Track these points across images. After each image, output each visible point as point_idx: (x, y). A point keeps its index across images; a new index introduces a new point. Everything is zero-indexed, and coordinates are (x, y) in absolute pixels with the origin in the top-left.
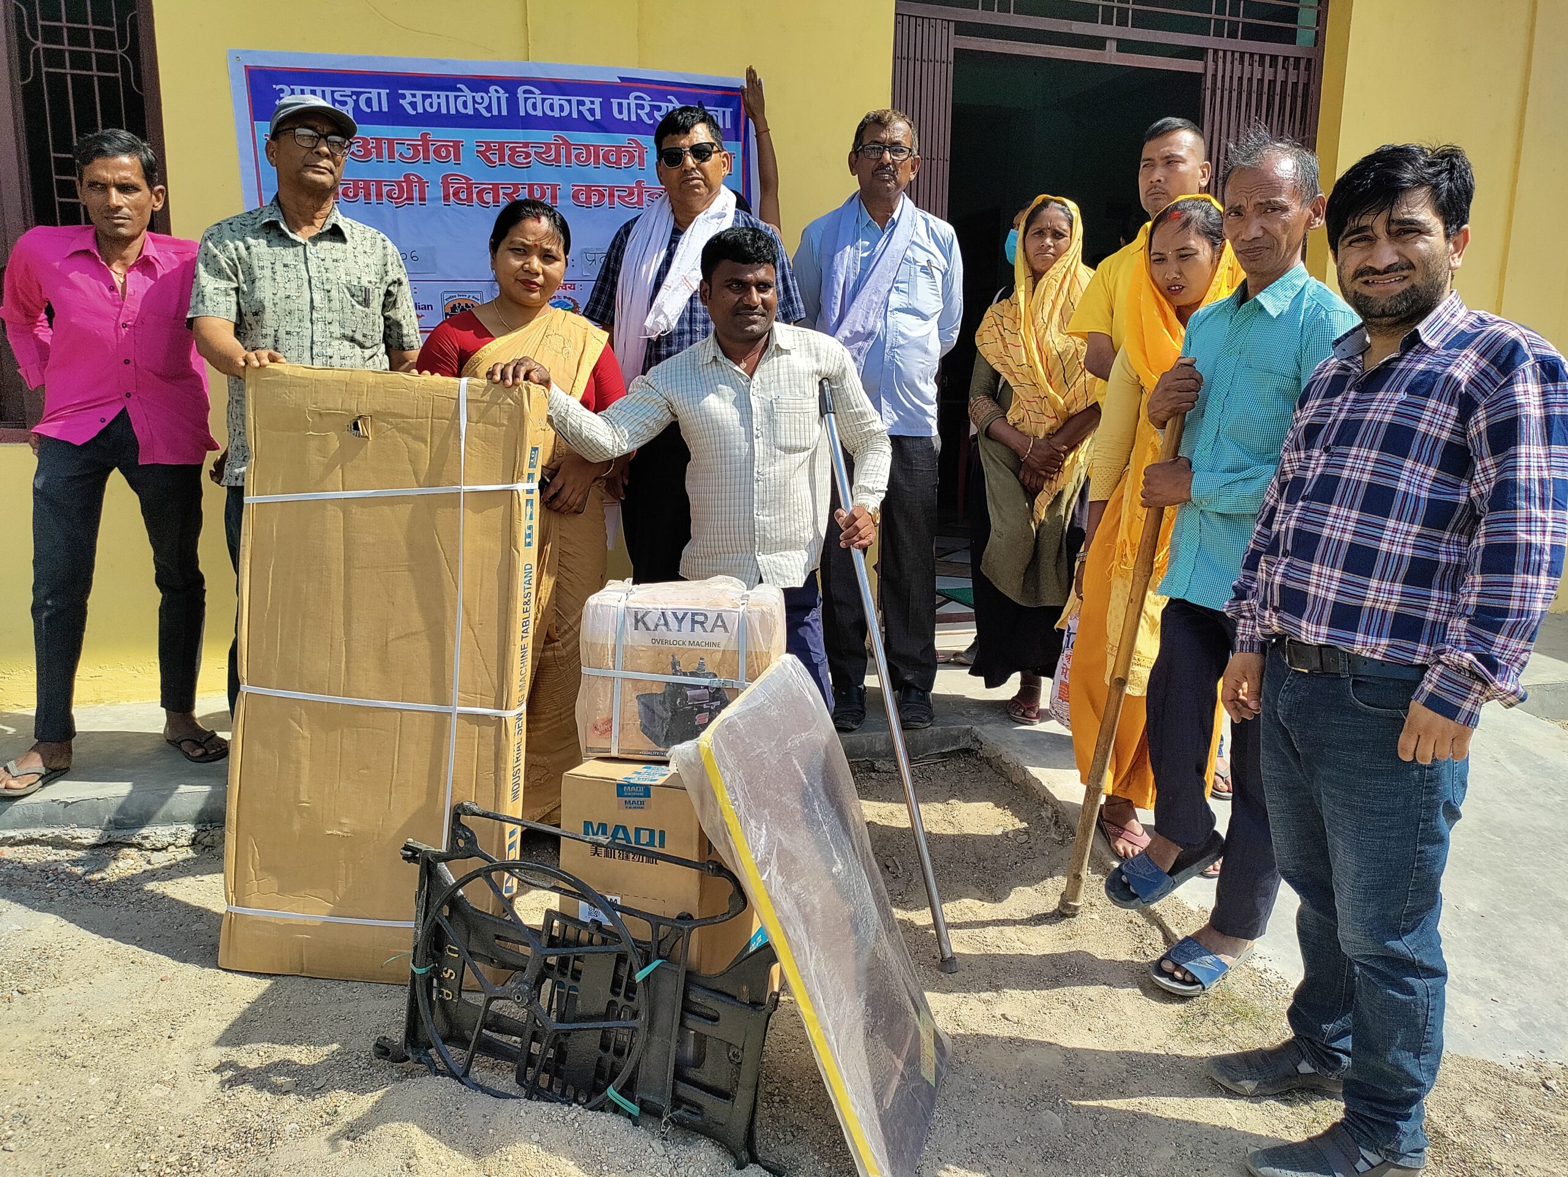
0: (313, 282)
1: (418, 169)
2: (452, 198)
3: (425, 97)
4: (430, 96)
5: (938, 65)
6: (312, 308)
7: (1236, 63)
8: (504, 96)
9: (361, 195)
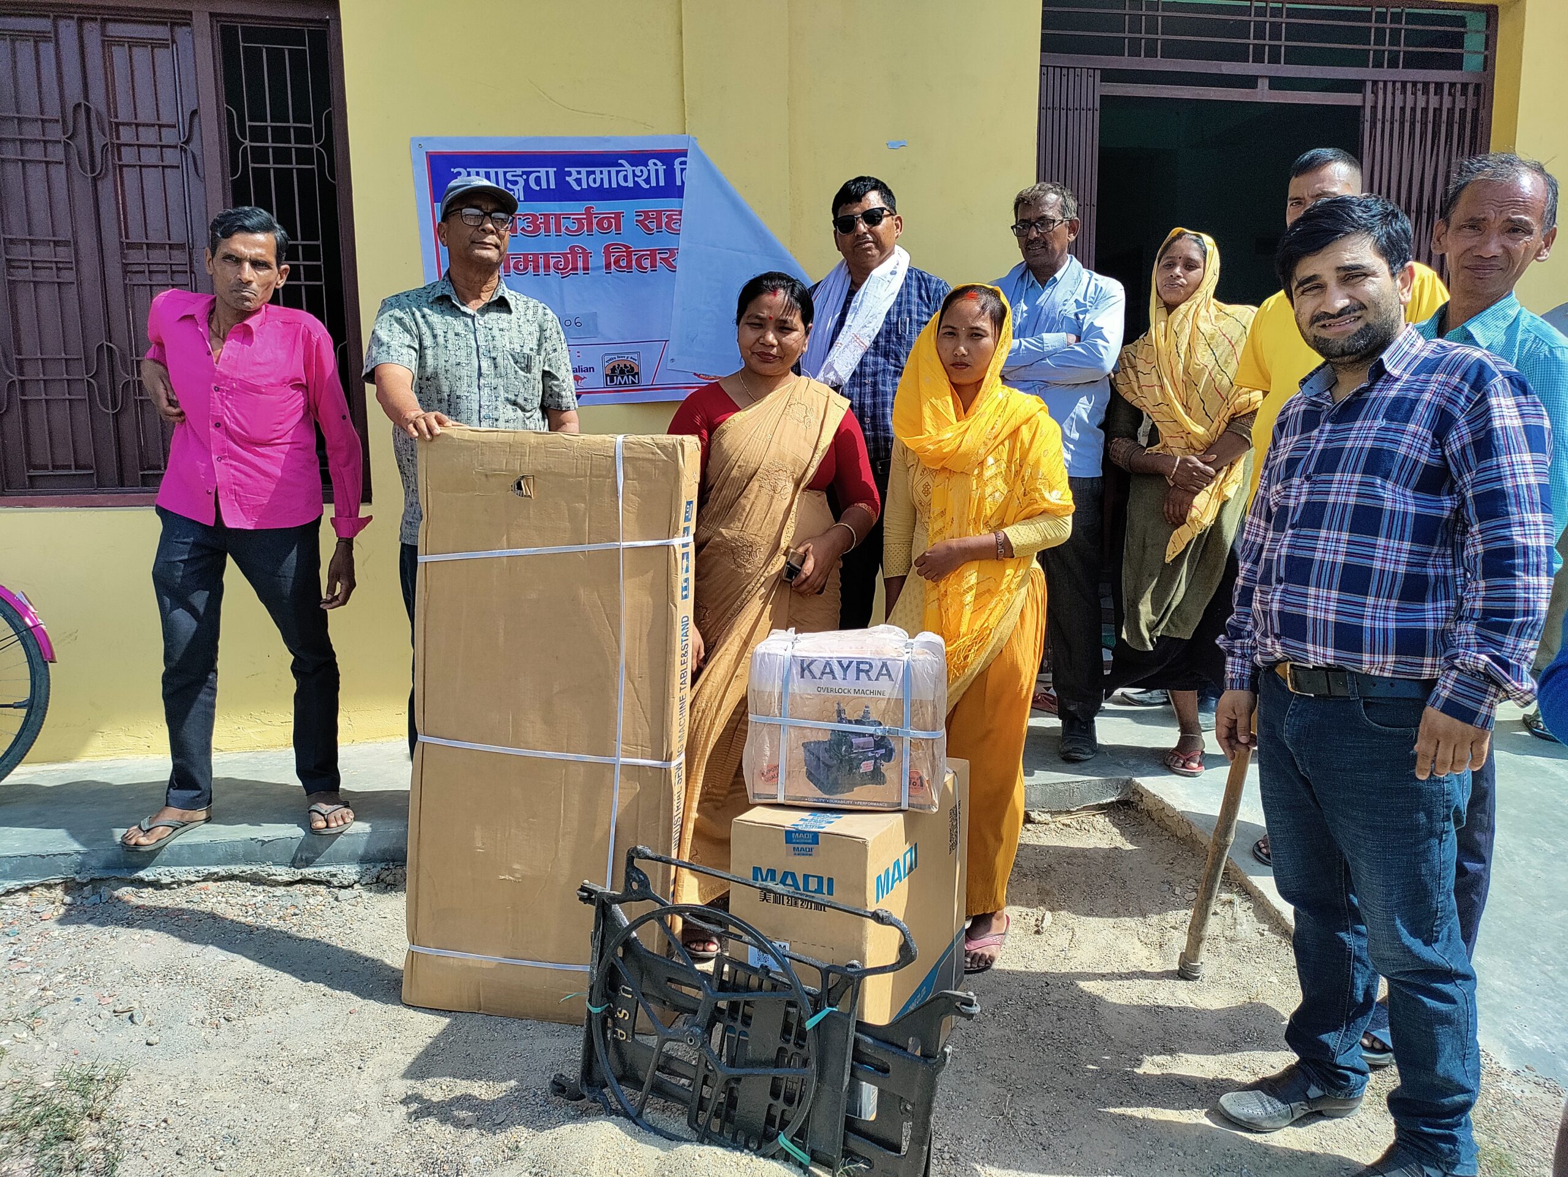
0: (481, 350)
1: (582, 241)
2: (613, 266)
3: (589, 174)
4: (594, 173)
5: (1083, 113)
6: (480, 375)
7: (1398, 92)
8: (661, 168)
9: (530, 269)
